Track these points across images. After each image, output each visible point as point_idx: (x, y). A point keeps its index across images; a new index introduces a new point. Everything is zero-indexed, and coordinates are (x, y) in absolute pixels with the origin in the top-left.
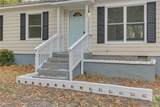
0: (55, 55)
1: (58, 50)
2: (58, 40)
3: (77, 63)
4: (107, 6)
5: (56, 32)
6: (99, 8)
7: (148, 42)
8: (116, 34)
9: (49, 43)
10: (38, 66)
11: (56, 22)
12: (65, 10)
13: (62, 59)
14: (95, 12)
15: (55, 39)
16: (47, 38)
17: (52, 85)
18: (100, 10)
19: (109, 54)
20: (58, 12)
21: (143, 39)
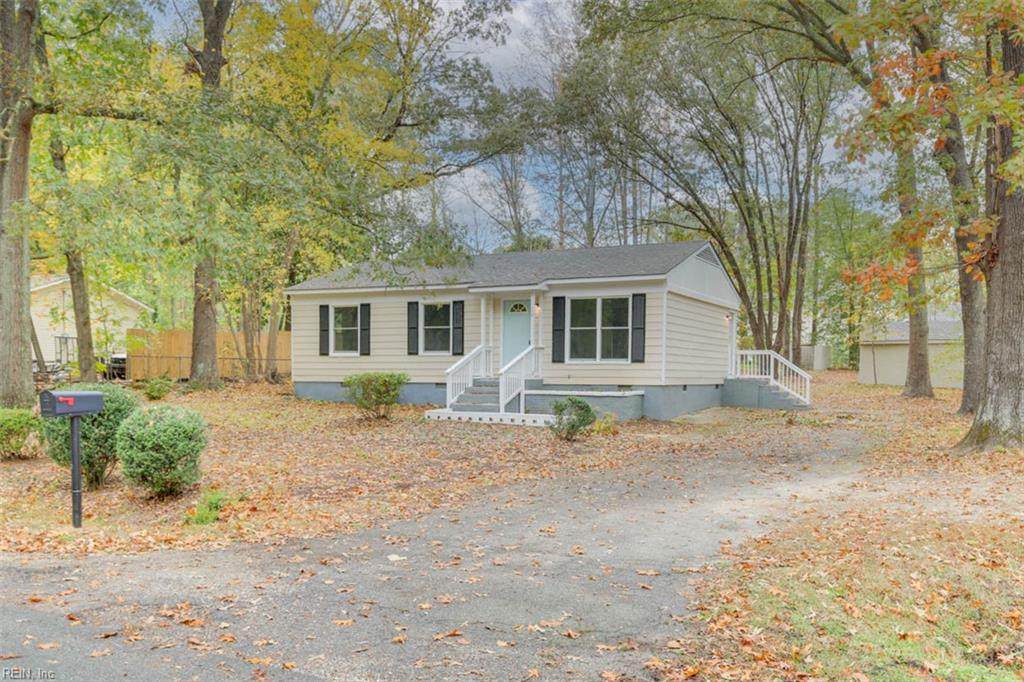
0: (477, 383)
1: (482, 374)
2: (483, 356)
3: (515, 394)
4: (570, 295)
5: (478, 341)
6: (555, 299)
7: (633, 361)
8: (583, 349)
9: (467, 363)
10: (451, 399)
11: (479, 324)
12: (495, 301)
13: (490, 389)
14: (550, 306)
15: (479, 355)
16: (462, 354)
17: (475, 420)
18: (558, 302)
19: (572, 381)
20: (483, 302)
21: (626, 357)
